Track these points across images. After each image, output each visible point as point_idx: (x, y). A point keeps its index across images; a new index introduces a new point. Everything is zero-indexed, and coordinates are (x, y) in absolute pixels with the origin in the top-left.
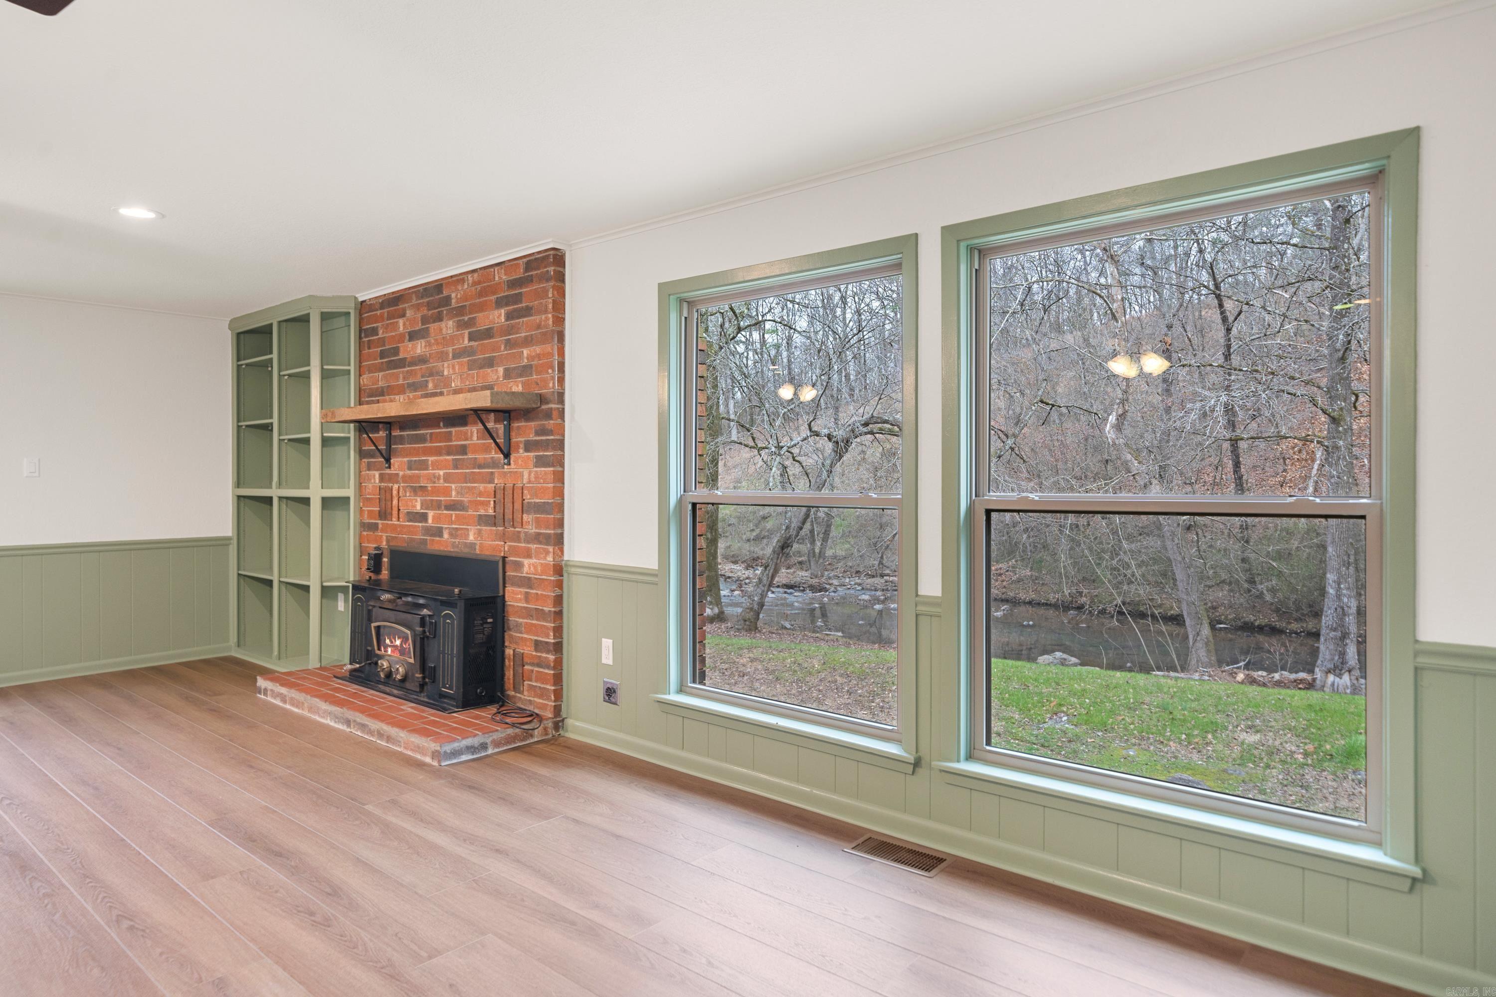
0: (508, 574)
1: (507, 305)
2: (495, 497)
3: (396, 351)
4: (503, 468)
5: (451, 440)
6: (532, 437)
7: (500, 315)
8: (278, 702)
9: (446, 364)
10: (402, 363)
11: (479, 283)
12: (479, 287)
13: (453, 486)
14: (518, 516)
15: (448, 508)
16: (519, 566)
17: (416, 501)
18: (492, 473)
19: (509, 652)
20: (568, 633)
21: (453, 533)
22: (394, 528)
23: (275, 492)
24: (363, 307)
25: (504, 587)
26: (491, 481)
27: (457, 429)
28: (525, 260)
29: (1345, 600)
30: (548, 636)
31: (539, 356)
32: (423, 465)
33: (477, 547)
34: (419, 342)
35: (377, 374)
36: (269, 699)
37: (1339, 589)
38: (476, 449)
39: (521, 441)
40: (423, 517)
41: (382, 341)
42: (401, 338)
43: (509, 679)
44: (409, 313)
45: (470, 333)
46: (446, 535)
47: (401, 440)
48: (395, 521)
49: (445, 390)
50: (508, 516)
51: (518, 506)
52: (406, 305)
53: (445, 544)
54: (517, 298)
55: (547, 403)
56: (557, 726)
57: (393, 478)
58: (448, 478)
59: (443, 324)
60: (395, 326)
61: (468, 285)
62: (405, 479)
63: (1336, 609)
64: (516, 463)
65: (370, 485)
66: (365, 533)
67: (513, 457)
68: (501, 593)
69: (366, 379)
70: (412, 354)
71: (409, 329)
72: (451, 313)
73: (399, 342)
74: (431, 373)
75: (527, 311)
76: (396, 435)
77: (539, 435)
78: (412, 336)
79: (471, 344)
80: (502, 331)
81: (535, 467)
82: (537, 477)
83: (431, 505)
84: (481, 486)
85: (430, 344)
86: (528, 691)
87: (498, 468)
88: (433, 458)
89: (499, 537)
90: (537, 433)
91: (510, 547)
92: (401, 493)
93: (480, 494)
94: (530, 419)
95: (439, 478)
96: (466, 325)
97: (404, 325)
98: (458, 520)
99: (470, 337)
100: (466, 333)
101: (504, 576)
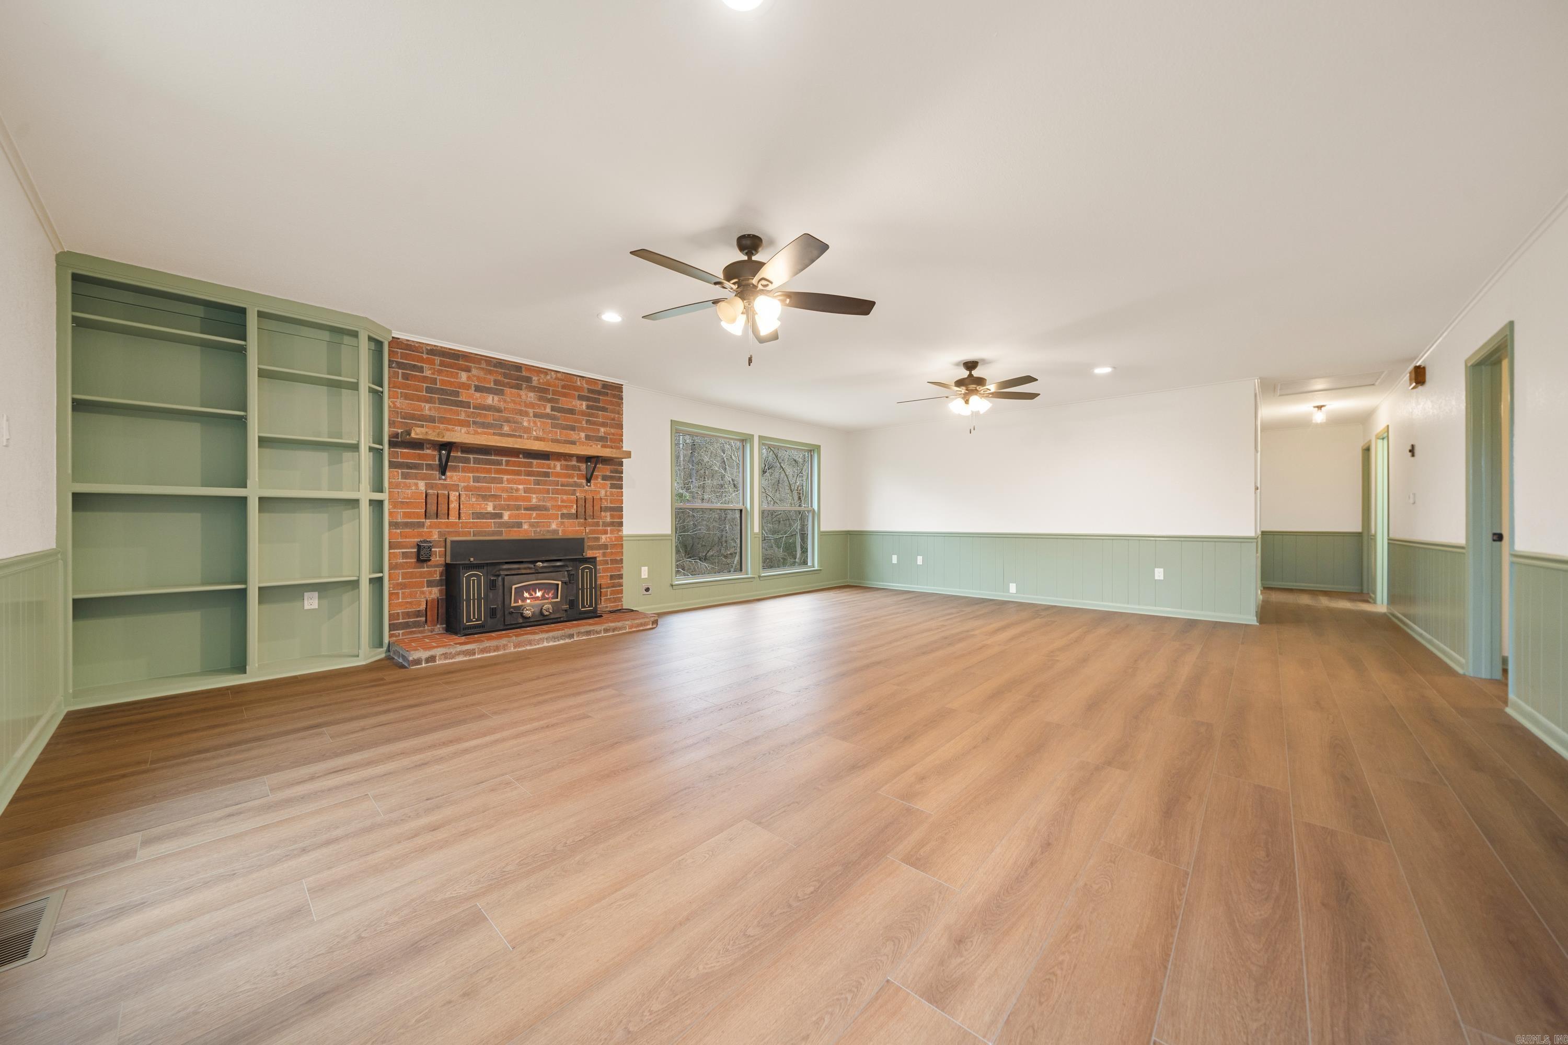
1: (587, 401)
2: (577, 503)
3: (456, 393)
4: (584, 487)
5: (531, 467)
6: (608, 474)
7: (582, 405)
9: (525, 419)
10: (466, 405)
11: (561, 380)
12: (561, 383)
13: (534, 496)
14: (597, 513)
15: (526, 509)
16: (598, 539)
17: (487, 504)
18: (575, 490)
21: (532, 525)
22: (454, 525)
23: (253, 492)
25: (587, 551)
26: (574, 493)
27: (537, 461)
28: (603, 383)
31: (613, 434)
33: (560, 532)
34: (491, 396)
35: (423, 404)
38: (558, 475)
39: (600, 475)
40: (500, 516)
41: (433, 381)
42: (466, 387)
44: (474, 371)
45: (552, 406)
46: (526, 527)
47: (456, 460)
48: (453, 519)
49: (526, 436)
50: (589, 512)
51: (597, 508)
53: (527, 531)
54: (597, 400)
57: (450, 487)
58: (526, 491)
59: (522, 393)
60: (456, 375)
61: (551, 377)
62: (467, 488)
64: (595, 485)
65: (409, 491)
66: (398, 531)
67: (593, 482)
68: (587, 554)
70: (479, 401)
71: (477, 383)
72: (532, 389)
73: (460, 388)
74: (507, 420)
75: (604, 409)
76: (455, 457)
77: (613, 473)
78: (478, 389)
79: (553, 413)
80: (583, 413)
81: (610, 488)
82: (612, 494)
83: (508, 508)
84: (565, 497)
85: (505, 401)
86: (604, 602)
87: (580, 487)
88: (509, 477)
89: (580, 525)
90: (611, 472)
91: (590, 531)
92: (462, 499)
93: (563, 501)
94: (606, 465)
95: (517, 490)
96: (550, 401)
97: (469, 378)
98: (538, 516)
99: (553, 409)
100: (549, 406)
101: (587, 545)
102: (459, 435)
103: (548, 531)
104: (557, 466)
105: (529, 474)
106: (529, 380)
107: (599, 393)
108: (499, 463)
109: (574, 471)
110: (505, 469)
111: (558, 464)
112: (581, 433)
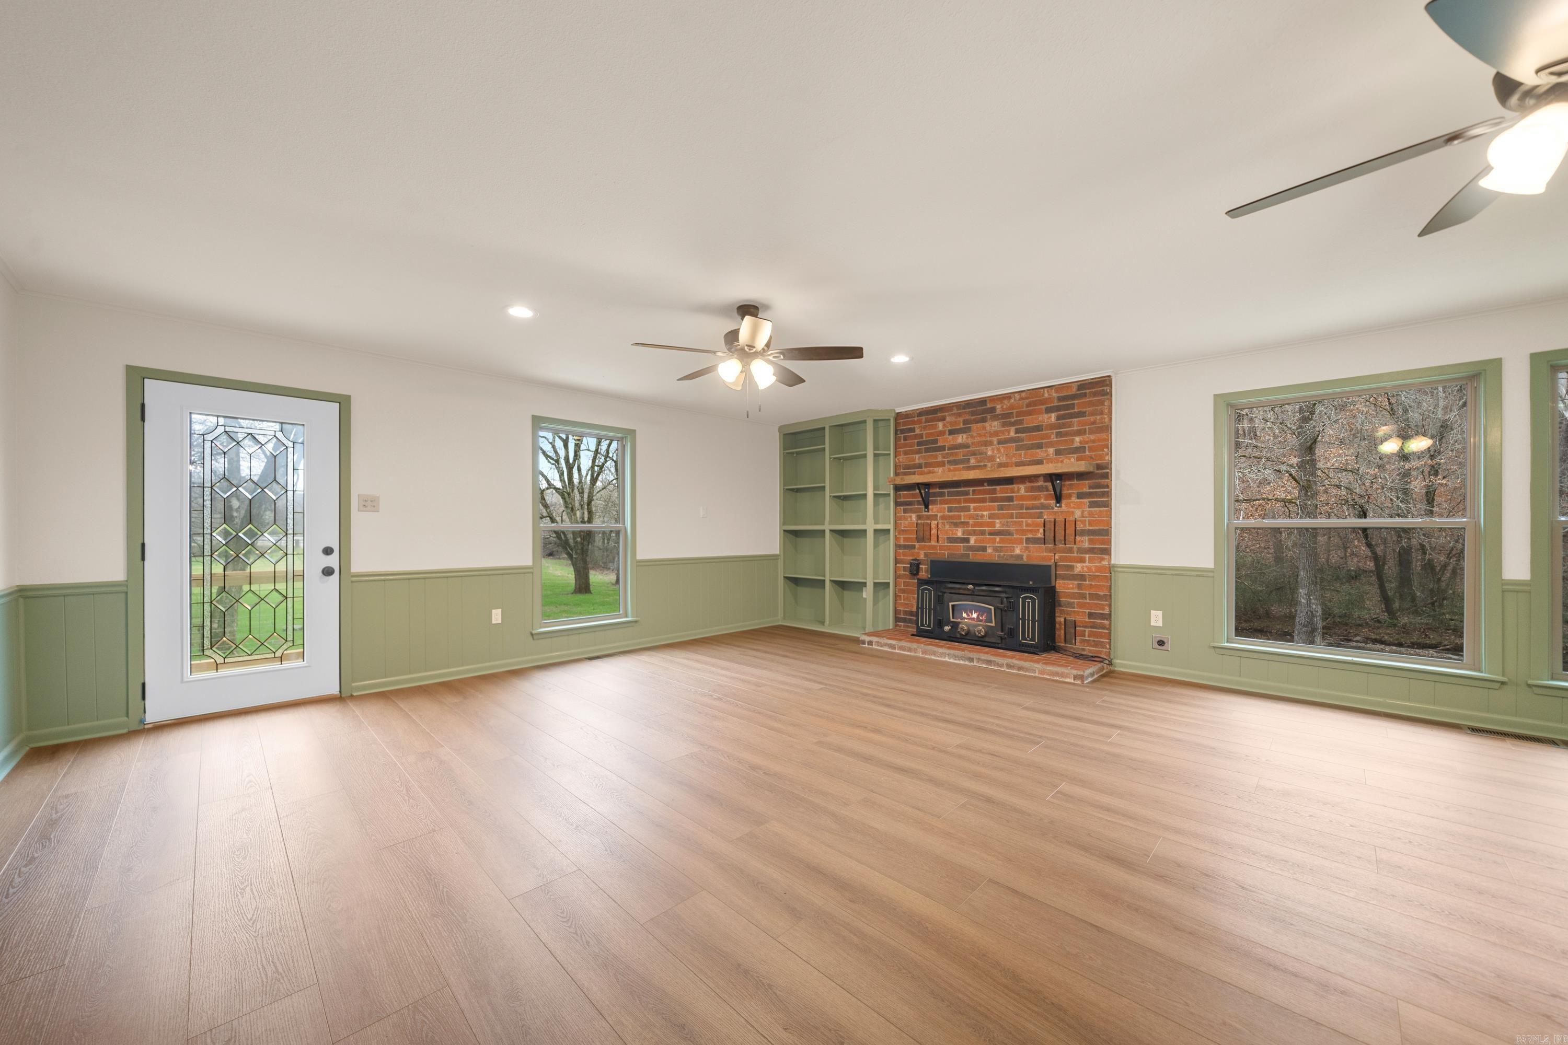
0: (1059, 573)
1: (1057, 411)
2: (1044, 526)
3: (936, 441)
4: (1053, 508)
5: (996, 494)
6: (1086, 490)
7: (1051, 417)
8: (886, 649)
9: (989, 448)
10: (942, 448)
11: (1027, 398)
12: (1026, 401)
13: (997, 521)
14: (1070, 537)
15: (991, 534)
16: (1071, 568)
17: (957, 530)
18: (1041, 512)
19: (1060, 619)
20: (1115, 608)
21: (996, 549)
22: (934, 547)
23: (827, 527)
24: (899, 416)
25: (1056, 580)
26: (1040, 516)
27: (1001, 487)
28: (1079, 383)
29: (1314, 607)
30: (1103, 609)
31: (1093, 441)
32: (968, 509)
33: (1025, 557)
34: (961, 436)
35: (914, 456)
36: (874, 647)
37: (1309, 599)
38: (1022, 498)
39: (1074, 493)
40: (967, 540)
41: (921, 436)
42: (942, 433)
43: (1060, 636)
44: (948, 419)
45: (1016, 429)
46: (989, 551)
47: (935, 495)
48: (933, 543)
49: (989, 463)
50: (1060, 536)
51: (1070, 531)
52: (947, 414)
53: (991, 554)
54: (1070, 407)
55: (1103, 469)
56: (1110, 664)
57: (935, 517)
58: (990, 517)
59: (987, 424)
60: (935, 427)
61: (1015, 400)
62: (943, 518)
63: (1307, 613)
64: (1068, 505)
65: (907, 522)
66: (901, 551)
67: (1064, 502)
68: (1053, 584)
69: (902, 458)
70: (952, 443)
71: (950, 428)
72: (996, 418)
73: (938, 436)
74: (974, 454)
75: (1081, 414)
76: (934, 493)
77: (1093, 489)
78: (951, 432)
79: (1017, 435)
80: (1052, 427)
81: (1089, 508)
82: (1091, 514)
83: (974, 533)
84: (1030, 521)
85: (972, 437)
86: (1081, 643)
87: (1048, 509)
88: (975, 505)
89: (1050, 551)
90: (1090, 487)
91: (1061, 557)
92: (940, 526)
93: (1027, 525)
94: (1083, 479)
95: (982, 516)
96: (1013, 424)
97: (944, 426)
98: (1001, 541)
99: (1017, 431)
100: (1013, 429)
101: (1056, 574)
102: (940, 475)
103: (1012, 556)
104: (1022, 489)
105: (993, 500)
106: (993, 410)
107: (1073, 397)
108: (967, 493)
109: (1041, 492)
110: (972, 498)
111: (1022, 488)
112: (1049, 450)
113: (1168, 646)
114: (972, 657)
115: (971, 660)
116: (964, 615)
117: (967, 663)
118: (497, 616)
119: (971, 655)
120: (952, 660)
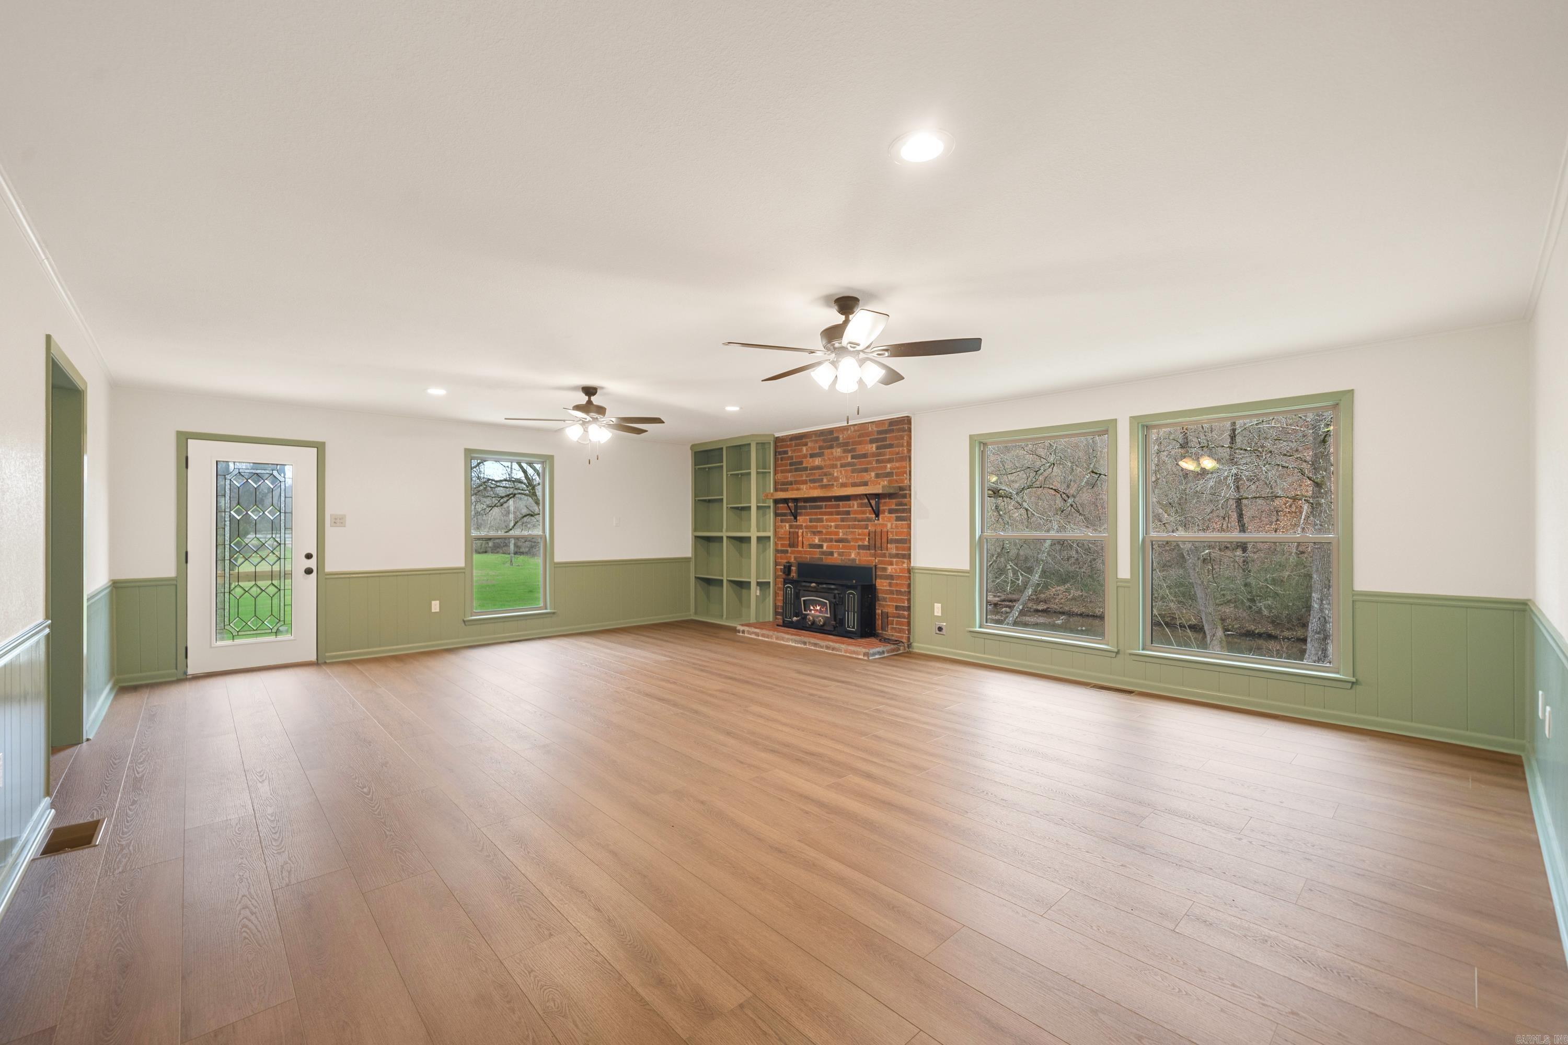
0: (877, 573)
1: (877, 442)
2: (869, 536)
3: (801, 463)
4: (874, 522)
5: (839, 508)
6: (894, 507)
7: (872, 447)
8: (753, 636)
9: (835, 470)
10: (806, 469)
11: (858, 431)
12: (858, 433)
13: (841, 531)
14: (884, 545)
15: (837, 541)
16: (885, 569)
17: (815, 538)
18: (867, 524)
19: (879, 611)
20: (913, 602)
21: (840, 554)
22: (800, 552)
23: (724, 534)
24: (777, 440)
25: (876, 580)
26: (867, 528)
27: (843, 502)
28: (890, 420)
29: (1327, 612)
30: (904, 603)
31: (898, 468)
32: (821, 520)
33: (857, 561)
34: (817, 459)
35: (787, 474)
36: (746, 635)
37: (1321, 604)
38: (856, 512)
39: (886, 509)
40: (821, 546)
41: (791, 458)
42: (805, 456)
43: (878, 625)
44: (809, 444)
45: (852, 455)
46: (836, 555)
47: (802, 508)
48: (800, 549)
49: (835, 483)
50: (878, 544)
51: (884, 540)
52: (808, 440)
53: (836, 559)
54: (884, 439)
55: (903, 491)
56: (909, 646)
57: (800, 527)
58: (837, 527)
59: (834, 450)
60: (801, 451)
61: (851, 431)
62: (807, 527)
63: (1319, 618)
64: (883, 519)
65: (783, 530)
66: (779, 555)
67: (881, 516)
68: (874, 583)
69: (779, 476)
70: (812, 465)
71: (810, 452)
72: (839, 445)
73: (803, 459)
74: (826, 475)
75: (891, 446)
76: (801, 506)
77: (898, 506)
78: (812, 456)
79: (852, 460)
80: (874, 455)
81: (896, 521)
82: (897, 526)
83: (826, 540)
84: (860, 531)
85: (824, 460)
86: (891, 630)
87: (871, 521)
88: (826, 517)
89: (872, 556)
90: (896, 505)
91: (879, 561)
92: (804, 535)
93: (859, 535)
94: (891, 499)
95: (831, 527)
96: (850, 451)
97: (807, 450)
98: (844, 547)
99: (853, 457)
100: (850, 455)
101: (876, 574)
102: (806, 491)
103: (849, 560)
104: (855, 504)
105: (838, 513)
106: (837, 438)
107: (886, 432)
108: (820, 507)
109: (867, 507)
110: (825, 512)
111: (855, 503)
112: (872, 473)
113: (944, 632)
114: (805, 641)
115: (805, 643)
116: (812, 608)
117: (802, 646)
118: (435, 606)
119: (806, 639)
120: (793, 644)
